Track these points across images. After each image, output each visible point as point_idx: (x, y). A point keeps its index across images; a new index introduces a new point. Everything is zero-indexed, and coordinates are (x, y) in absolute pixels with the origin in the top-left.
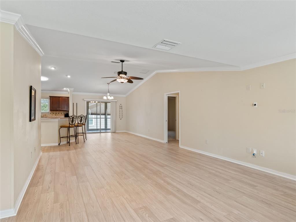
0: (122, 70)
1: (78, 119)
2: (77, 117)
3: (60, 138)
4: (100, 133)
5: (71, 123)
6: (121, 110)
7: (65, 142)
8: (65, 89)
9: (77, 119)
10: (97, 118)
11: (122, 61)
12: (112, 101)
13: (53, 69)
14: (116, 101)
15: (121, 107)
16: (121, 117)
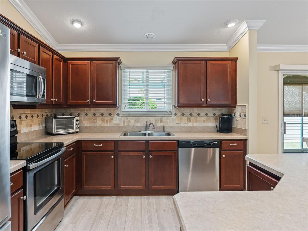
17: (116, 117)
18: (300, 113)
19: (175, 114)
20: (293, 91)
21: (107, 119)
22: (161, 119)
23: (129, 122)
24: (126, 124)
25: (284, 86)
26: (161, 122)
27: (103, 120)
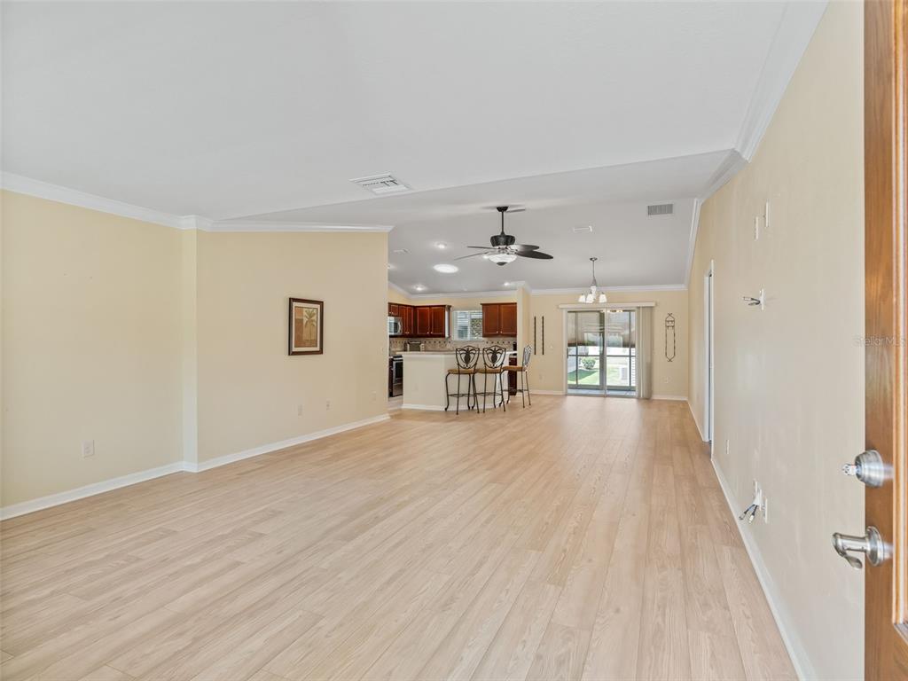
0: (503, 233)
1: (486, 356)
2: (481, 352)
3: (448, 395)
4: (606, 396)
5: (462, 364)
6: (670, 331)
7: (463, 407)
8: (506, 284)
9: (481, 356)
10: (630, 356)
11: (502, 209)
12: (639, 308)
13: (442, 247)
14: (653, 304)
15: (670, 323)
16: (670, 355)
17: (448, 344)
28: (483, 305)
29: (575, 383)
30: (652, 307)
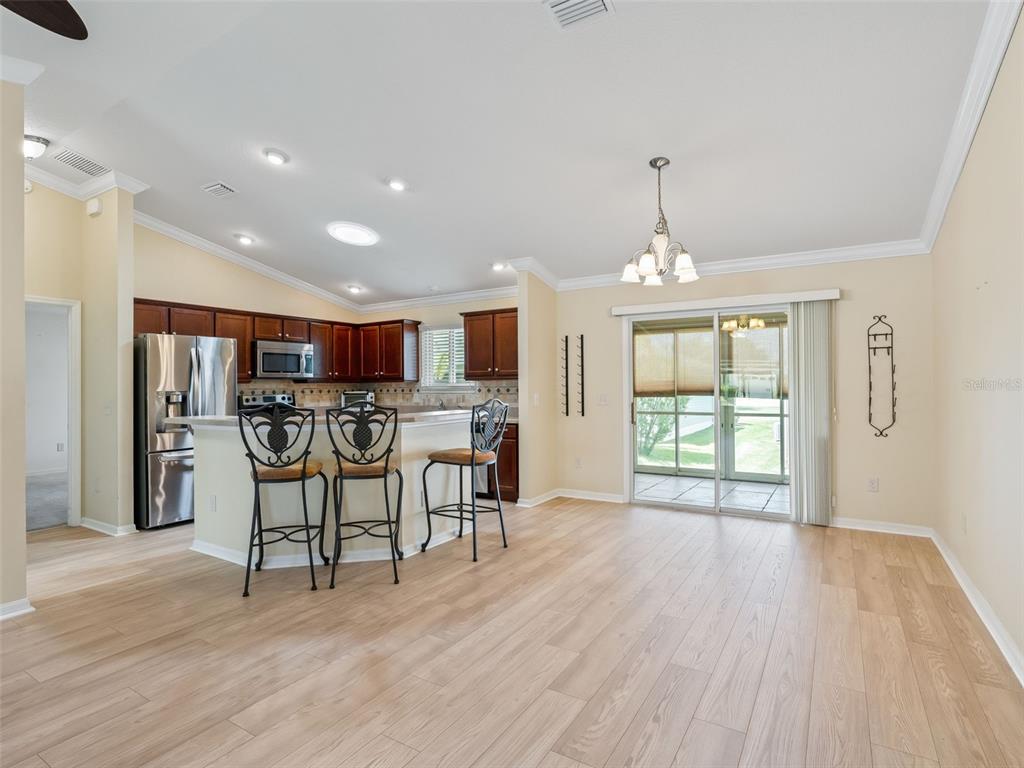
4: (716, 513)
6: (882, 359)
14: (834, 294)
15: (881, 341)
16: (882, 419)
17: (416, 394)
18: (671, 388)
19: (480, 390)
20: (655, 345)
21: (408, 396)
22: (463, 396)
23: (429, 400)
24: (427, 404)
25: (637, 337)
26: (463, 401)
27: (403, 398)
28: (467, 315)
29: (673, 464)
30: (830, 301)
